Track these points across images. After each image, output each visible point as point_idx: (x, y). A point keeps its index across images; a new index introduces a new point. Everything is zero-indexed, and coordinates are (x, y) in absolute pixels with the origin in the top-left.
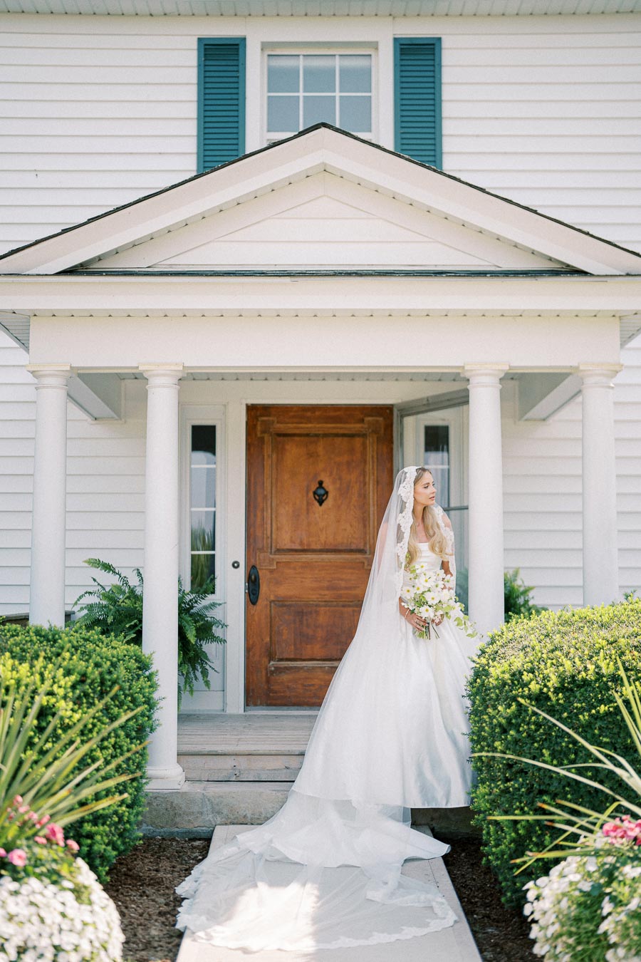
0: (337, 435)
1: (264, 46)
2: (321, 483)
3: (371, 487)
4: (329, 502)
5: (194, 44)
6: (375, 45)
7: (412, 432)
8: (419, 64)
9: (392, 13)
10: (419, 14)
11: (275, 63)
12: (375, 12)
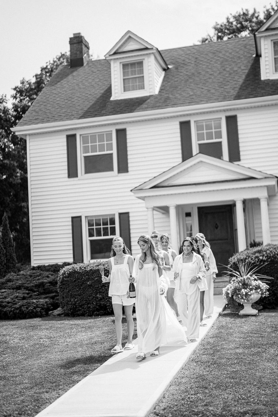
0: (219, 212)
1: (195, 122)
2: (216, 224)
3: (228, 225)
4: (219, 228)
5: (178, 123)
6: (221, 118)
8: (232, 121)
9: (224, 111)
10: (231, 110)
11: (198, 124)
12: (221, 111)
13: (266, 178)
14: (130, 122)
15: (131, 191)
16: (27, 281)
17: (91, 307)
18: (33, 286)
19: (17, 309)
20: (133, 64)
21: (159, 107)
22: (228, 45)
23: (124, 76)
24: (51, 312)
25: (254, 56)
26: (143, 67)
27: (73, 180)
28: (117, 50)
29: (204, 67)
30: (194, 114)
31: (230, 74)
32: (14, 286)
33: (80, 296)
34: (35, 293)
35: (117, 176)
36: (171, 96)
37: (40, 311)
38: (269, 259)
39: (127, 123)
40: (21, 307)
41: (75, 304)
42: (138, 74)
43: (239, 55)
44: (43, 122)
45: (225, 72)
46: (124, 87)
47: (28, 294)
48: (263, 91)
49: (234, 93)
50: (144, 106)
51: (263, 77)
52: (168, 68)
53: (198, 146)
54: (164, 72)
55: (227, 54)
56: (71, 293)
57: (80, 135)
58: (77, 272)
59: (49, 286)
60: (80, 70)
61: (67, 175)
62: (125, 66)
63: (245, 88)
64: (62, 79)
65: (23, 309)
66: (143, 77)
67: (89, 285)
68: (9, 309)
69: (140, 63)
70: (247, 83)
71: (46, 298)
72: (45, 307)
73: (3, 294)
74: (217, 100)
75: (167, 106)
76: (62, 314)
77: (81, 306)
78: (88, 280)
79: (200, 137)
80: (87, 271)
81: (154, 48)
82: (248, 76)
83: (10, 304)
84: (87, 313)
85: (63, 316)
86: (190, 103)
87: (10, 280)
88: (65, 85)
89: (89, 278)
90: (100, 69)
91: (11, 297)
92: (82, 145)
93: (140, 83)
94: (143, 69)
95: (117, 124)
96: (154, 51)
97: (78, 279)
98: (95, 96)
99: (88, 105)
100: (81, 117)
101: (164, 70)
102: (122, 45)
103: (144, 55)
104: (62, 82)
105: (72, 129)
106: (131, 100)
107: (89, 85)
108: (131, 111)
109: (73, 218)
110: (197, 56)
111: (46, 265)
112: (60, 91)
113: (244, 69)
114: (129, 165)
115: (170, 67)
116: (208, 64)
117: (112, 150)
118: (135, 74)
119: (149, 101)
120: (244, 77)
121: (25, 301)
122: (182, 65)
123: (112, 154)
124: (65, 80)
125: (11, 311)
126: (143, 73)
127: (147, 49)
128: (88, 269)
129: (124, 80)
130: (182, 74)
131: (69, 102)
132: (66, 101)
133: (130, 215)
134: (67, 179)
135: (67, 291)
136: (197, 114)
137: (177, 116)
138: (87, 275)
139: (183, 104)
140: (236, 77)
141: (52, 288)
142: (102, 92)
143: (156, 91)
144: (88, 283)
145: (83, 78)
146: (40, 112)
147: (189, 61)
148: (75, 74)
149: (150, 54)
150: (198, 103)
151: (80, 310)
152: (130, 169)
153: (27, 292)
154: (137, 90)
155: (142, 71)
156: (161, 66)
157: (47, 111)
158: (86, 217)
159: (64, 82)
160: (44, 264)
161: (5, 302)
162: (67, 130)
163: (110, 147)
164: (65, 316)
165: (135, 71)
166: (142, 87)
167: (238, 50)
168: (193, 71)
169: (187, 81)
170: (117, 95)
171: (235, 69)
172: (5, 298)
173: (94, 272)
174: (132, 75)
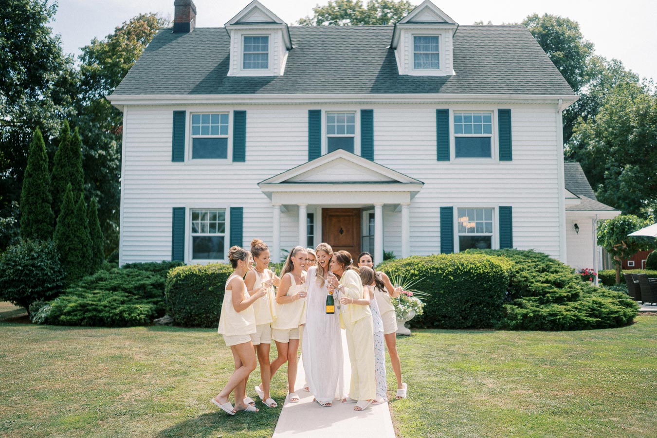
0: (346, 216)
1: (326, 112)
2: (341, 229)
3: (355, 230)
4: (344, 234)
5: (307, 111)
6: (356, 111)
7: (365, 215)
8: (367, 116)
9: (360, 103)
10: (367, 103)
11: (329, 115)
12: (356, 103)
13: (411, 183)
14: (251, 104)
15: (258, 184)
16: (125, 281)
17: (211, 317)
18: (132, 288)
19: (117, 315)
20: (256, 39)
21: (287, 91)
22: (357, 31)
23: (245, 50)
24: (157, 320)
25: (388, 47)
26: (267, 42)
27: (178, 165)
28: (240, 19)
29: (333, 51)
30: (326, 103)
31: (364, 64)
32: (109, 287)
33: (197, 303)
34: (136, 297)
35: (232, 165)
36: (299, 80)
37: (145, 319)
38: (421, 273)
39: (247, 104)
40: (121, 312)
41: (190, 313)
42: (262, 51)
43: (371, 44)
44: (146, 93)
45: (357, 61)
46: (244, 63)
47: (127, 297)
48: (403, 87)
49: (370, 85)
50: (268, 87)
51: (401, 71)
52: (292, 48)
53: (327, 139)
54: (288, 52)
55: (358, 41)
56: (186, 300)
57: (191, 113)
58: (195, 275)
59: (151, 288)
60: (186, 36)
61: (170, 158)
62: (247, 39)
63: (383, 81)
64: (164, 44)
65: (126, 315)
66: (267, 54)
67: (210, 291)
68: (107, 314)
69: (265, 39)
70: (385, 76)
71: (149, 303)
72: (150, 313)
73: (96, 295)
74: (353, 90)
75: (296, 91)
76: (170, 323)
77: (197, 315)
78: (209, 285)
79: (330, 130)
80: (208, 275)
81: (284, 24)
82: (383, 68)
83: (107, 309)
84: (204, 323)
85: (171, 325)
86: (323, 90)
87: (101, 279)
88: (169, 52)
89: (210, 283)
90: (210, 39)
91: (108, 299)
92: (191, 125)
93: (263, 61)
94: (267, 46)
95: (236, 104)
96: (284, 27)
97: (197, 283)
98: (207, 69)
99: (199, 78)
100: (192, 93)
101: (288, 49)
102: (246, 15)
103: (270, 29)
104: (164, 47)
105: (181, 105)
106: (252, 78)
107: (198, 55)
108: (253, 92)
109: (175, 209)
110: (323, 39)
111: (143, 262)
112: (164, 59)
113: (378, 61)
114: (247, 154)
115: (293, 47)
116: (337, 50)
117: (227, 134)
118: (258, 51)
119: (273, 82)
120: (379, 68)
121: (125, 306)
122: (307, 47)
123: (226, 139)
124: (168, 45)
125: (109, 317)
126: (267, 50)
127: (274, 23)
128: (210, 272)
129: (244, 54)
130: (309, 57)
131: (176, 73)
132: (172, 71)
133: (244, 211)
134: (171, 163)
135: (181, 296)
136: (330, 103)
137: (307, 104)
138: (208, 279)
139: (315, 90)
140: (372, 69)
141: (155, 291)
142: (216, 65)
143: (282, 74)
144: (210, 289)
145: (191, 47)
146: (141, 81)
147: (315, 44)
148: (180, 40)
149: (277, 29)
150: (331, 91)
151: (195, 320)
152: (247, 158)
153: (127, 294)
154: (258, 68)
155: (266, 48)
156: (285, 44)
157: (150, 80)
158: (190, 209)
159: (167, 47)
160: (140, 262)
161: (102, 305)
162: (174, 105)
163: (225, 130)
164: (174, 325)
165: (258, 46)
166: (265, 66)
167: (369, 38)
168: (321, 54)
169: (315, 65)
170: (235, 71)
171: (369, 59)
172: (100, 300)
173: (217, 276)
174: (254, 50)
